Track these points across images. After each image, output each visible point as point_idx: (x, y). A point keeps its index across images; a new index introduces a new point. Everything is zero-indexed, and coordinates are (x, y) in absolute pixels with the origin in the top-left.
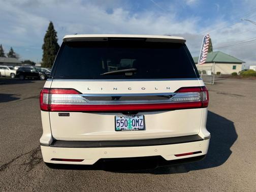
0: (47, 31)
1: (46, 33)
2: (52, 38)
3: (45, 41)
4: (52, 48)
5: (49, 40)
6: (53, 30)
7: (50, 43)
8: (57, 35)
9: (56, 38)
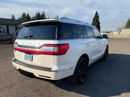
0: (94, 16)
1: (94, 17)
2: (97, 20)
3: (93, 21)
4: (96, 24)
5: (95, 21)
6: (97, 15)
7: (95, 22)
8: (99, 17)
9: (99, 19)
